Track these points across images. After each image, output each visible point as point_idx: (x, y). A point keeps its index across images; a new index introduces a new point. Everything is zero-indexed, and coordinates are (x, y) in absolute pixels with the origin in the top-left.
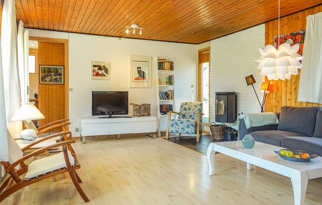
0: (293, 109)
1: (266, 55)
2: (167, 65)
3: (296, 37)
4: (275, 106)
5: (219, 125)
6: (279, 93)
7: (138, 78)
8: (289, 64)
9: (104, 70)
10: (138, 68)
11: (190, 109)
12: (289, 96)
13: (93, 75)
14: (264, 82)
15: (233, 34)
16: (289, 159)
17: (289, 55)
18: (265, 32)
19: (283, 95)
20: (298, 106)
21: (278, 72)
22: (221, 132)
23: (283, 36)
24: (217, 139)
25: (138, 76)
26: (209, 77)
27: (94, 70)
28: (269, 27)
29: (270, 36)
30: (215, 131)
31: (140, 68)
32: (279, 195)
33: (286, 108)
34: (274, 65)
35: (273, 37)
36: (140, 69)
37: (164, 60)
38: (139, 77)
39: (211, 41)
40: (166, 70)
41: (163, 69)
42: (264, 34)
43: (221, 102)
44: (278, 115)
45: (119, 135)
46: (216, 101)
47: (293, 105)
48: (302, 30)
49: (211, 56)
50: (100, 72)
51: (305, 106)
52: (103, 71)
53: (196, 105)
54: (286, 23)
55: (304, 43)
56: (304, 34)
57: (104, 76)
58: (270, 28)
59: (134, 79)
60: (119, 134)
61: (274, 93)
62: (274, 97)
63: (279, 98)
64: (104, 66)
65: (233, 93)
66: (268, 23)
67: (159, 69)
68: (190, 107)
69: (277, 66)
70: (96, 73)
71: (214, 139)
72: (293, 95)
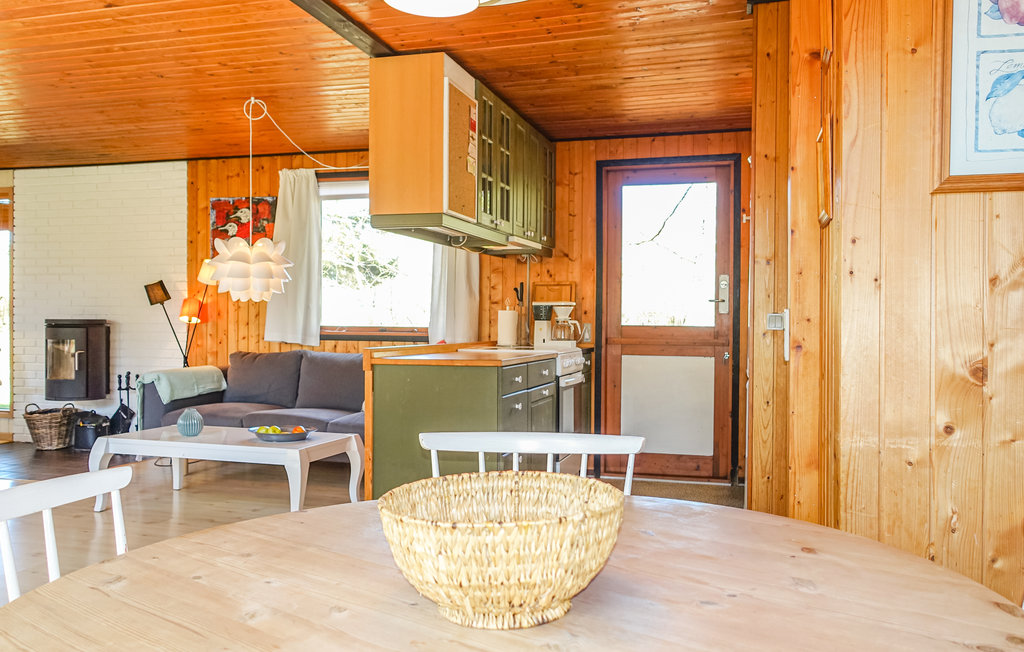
0: (256, 357)
1: (230, 255)
3: (259, 207)
4: (212, 353)
5: (57, 410)
6: (222, 324)
8: (270, 275)
12: (243, 332)
14: (186, 296)
15: (95, 167)
16: (274, 438)
17: (270, 260)
18: (188, 183)
19: (232, 327)
20: (263, 350)
21: (252, 289)
22: (63, 428)
23: (231, 200)
24: (50, 448)
26: (12, 274)
28: (197, 172)
29: (201, 193)
30: (45, 427)
32: (254, 510)
33: (240, 356)
34: (246, 275)
35: (207, 198)
39: (16, 172)
42: (186, 185)
43: (66, 348)
44: (225, 372)
46: (49, 345)
47: (253, 349)
48: (269, 196)
49: (18, 215)
51: (277, 351)
54: (235, 173)
55: (274, 222)
56: (274, 204)
58: (201, 175)
61: (210, 324)
62: (210, 332)
63: (221, 334)
65: (100, 323)
66: (194, 162)
69: (251, 277)
71: (38, 450)
72: (252, 327)
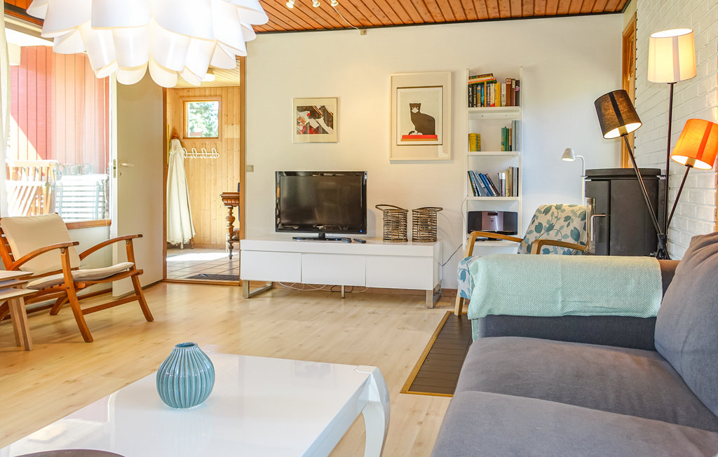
2: (495, 90)
7: (413, 134)
9: (322, 119)
10: (412, 106)
11: (551, 227)
13: (298, 133)
25: (413, 127)
27: (300, 118)
31: (418, 106)
36: (419, 109)
37: (488, 75)
38: (416, 132)
40: (494, 105)
41: (482, 105)
45: (343, 288)
50: (314, 123)
52: (321, 121)
53: (571, 215)
57: (324, 132)
59: (400, 137)
60: (343, 285)
64: (323, 108)
67: (472, 104)
68: (554, 221)
70: (304, 127)
